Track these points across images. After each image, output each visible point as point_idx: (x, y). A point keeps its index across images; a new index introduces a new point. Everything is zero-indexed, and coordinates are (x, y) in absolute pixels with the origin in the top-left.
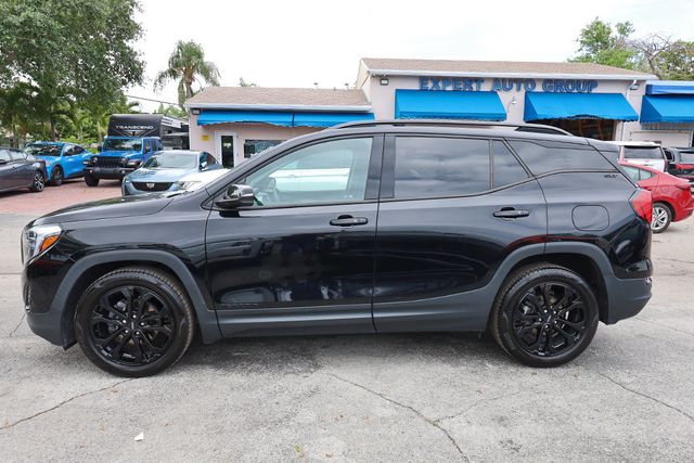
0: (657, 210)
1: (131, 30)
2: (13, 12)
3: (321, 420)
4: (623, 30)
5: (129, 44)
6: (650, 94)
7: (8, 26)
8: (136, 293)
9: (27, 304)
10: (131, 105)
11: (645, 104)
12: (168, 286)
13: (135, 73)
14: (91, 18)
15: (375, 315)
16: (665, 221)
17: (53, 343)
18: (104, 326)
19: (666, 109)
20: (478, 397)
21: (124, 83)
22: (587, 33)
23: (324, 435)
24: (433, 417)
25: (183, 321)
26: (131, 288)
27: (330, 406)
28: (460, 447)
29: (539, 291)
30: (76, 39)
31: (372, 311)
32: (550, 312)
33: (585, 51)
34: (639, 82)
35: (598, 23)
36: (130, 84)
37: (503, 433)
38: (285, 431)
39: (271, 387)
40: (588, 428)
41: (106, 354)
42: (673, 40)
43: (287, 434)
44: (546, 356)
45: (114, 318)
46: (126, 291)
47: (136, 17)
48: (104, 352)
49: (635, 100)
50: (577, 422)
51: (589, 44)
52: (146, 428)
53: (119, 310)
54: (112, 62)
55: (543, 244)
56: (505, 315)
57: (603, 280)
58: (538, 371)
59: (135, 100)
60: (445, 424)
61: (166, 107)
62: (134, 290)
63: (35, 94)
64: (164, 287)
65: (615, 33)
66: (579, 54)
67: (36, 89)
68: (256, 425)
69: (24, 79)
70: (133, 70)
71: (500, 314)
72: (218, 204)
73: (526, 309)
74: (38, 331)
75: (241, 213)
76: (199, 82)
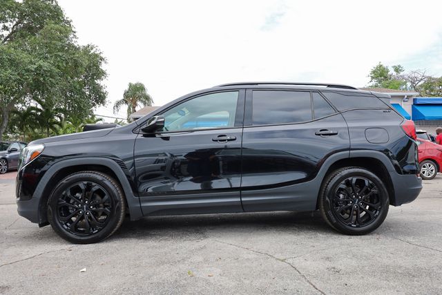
0: (428, 164)
1: (100, 74)
2: (31, 63)
3: (206, 261)
4: (397, 69)
5: (98, 82)
6: (416, 104)
7: (28, 70)
8: (89, 187)
9: (18, 197)
10: (98, 120)
11: (414, 110)
12: (109, 182)
13: (100, 98)
14: (76, 66)
15: (243, 199)
16: (434, 172)
17: (32, 221)
18: (66, 209)
19: (427, 112)
20: (312, 249)
21: (94, 105)
22: (374, 72)
23: (207, 267)
24: (282, 258)
25: (118, 205)
26: (85, 183)
27: (213, 254)
28: (300, 270)
29: (348, 183)
30: (67, 78)
31: (241, 196)
32: (357, 197)
33: (374, 82)
34: (409, 97)
35: (381, 66)
36: (97, 105)
37: (328, 264)
38: (181, 266)
39: (174, 247)
40: (386, 261)
41: (66, 227)
42: (427, 74)
43: (183, 267)
44: (357, 227)
45: (73, 204)
46: (82, 185)
47: (103, 67)
48: (65, 226)
49: (407, 107)
50: (379, 259)
51: (376, 78)
52: (88, 266)
53: (77, 198)
54: (87, 93)
55: (348, 152)
56: (327, 199)
57: (389, 176)
58: (352, 237)
59: (100, 117)
60: (290, 261)
61: (119, 121)
62: (88, 184)
63: (39, 113)
64: (107, 182)
65: (392, 72)
66: (371, 84)
67: (40, 110)
68: (163, 263)
69: (33, 104)
70: (100, 96)
71: (324, 198)
72: (143, 130)
73: (341, 196)
74: (23, 214)
75: (157, 136)
76: (140, 106)
